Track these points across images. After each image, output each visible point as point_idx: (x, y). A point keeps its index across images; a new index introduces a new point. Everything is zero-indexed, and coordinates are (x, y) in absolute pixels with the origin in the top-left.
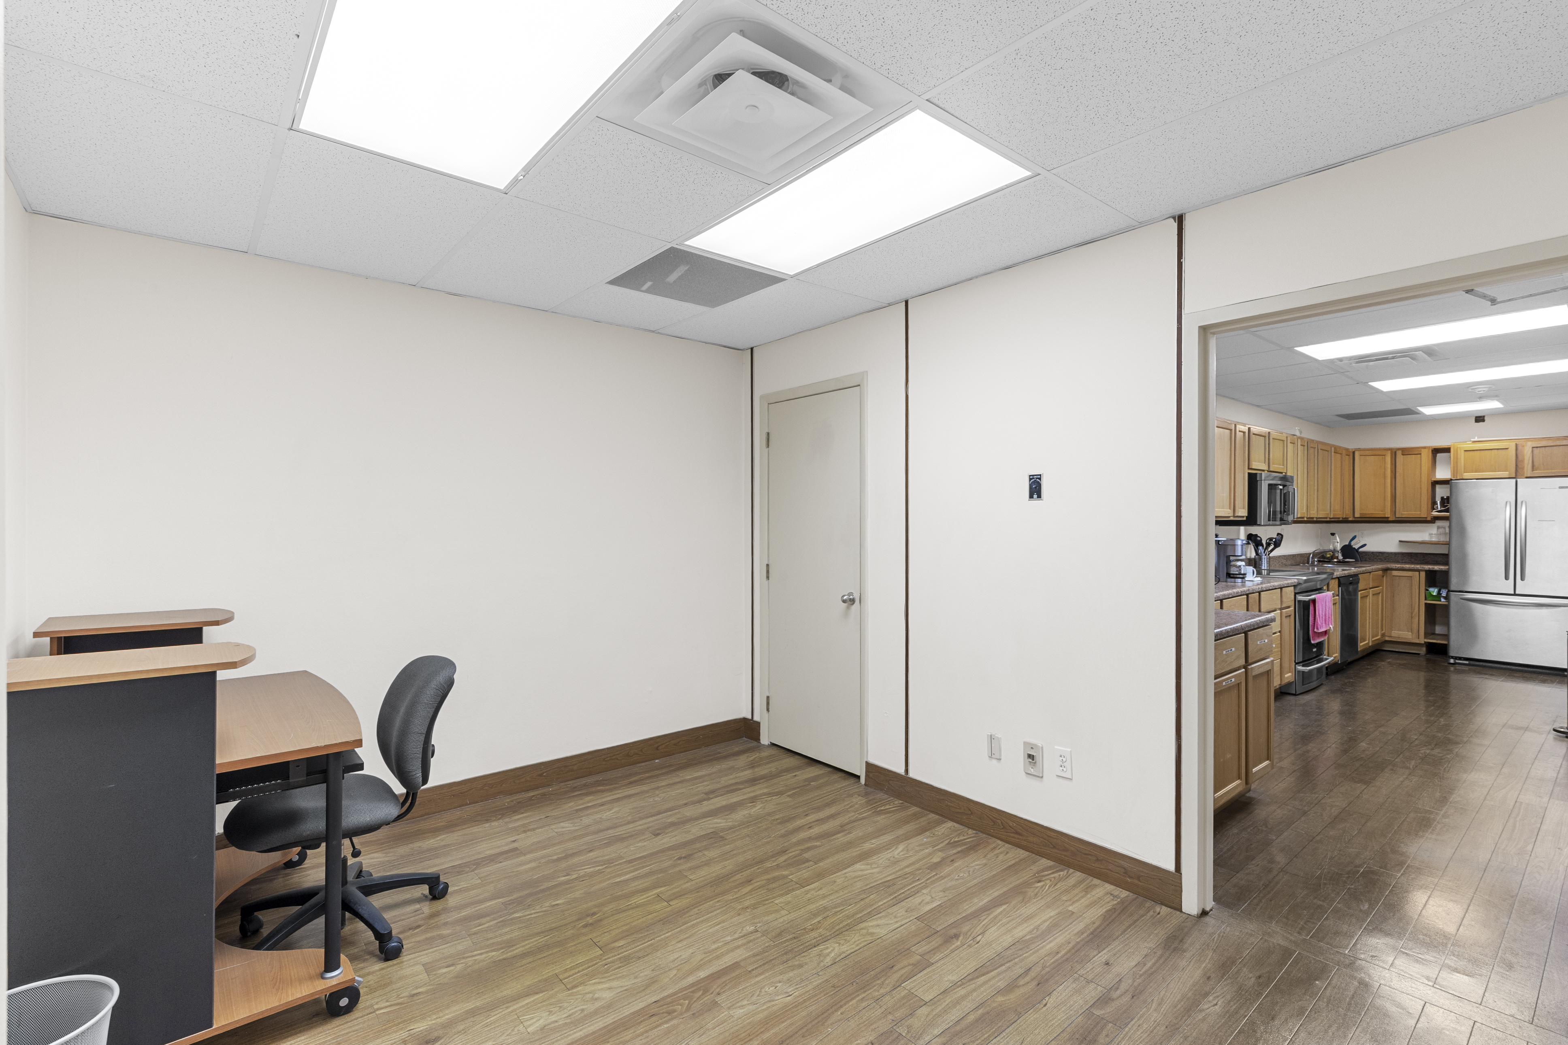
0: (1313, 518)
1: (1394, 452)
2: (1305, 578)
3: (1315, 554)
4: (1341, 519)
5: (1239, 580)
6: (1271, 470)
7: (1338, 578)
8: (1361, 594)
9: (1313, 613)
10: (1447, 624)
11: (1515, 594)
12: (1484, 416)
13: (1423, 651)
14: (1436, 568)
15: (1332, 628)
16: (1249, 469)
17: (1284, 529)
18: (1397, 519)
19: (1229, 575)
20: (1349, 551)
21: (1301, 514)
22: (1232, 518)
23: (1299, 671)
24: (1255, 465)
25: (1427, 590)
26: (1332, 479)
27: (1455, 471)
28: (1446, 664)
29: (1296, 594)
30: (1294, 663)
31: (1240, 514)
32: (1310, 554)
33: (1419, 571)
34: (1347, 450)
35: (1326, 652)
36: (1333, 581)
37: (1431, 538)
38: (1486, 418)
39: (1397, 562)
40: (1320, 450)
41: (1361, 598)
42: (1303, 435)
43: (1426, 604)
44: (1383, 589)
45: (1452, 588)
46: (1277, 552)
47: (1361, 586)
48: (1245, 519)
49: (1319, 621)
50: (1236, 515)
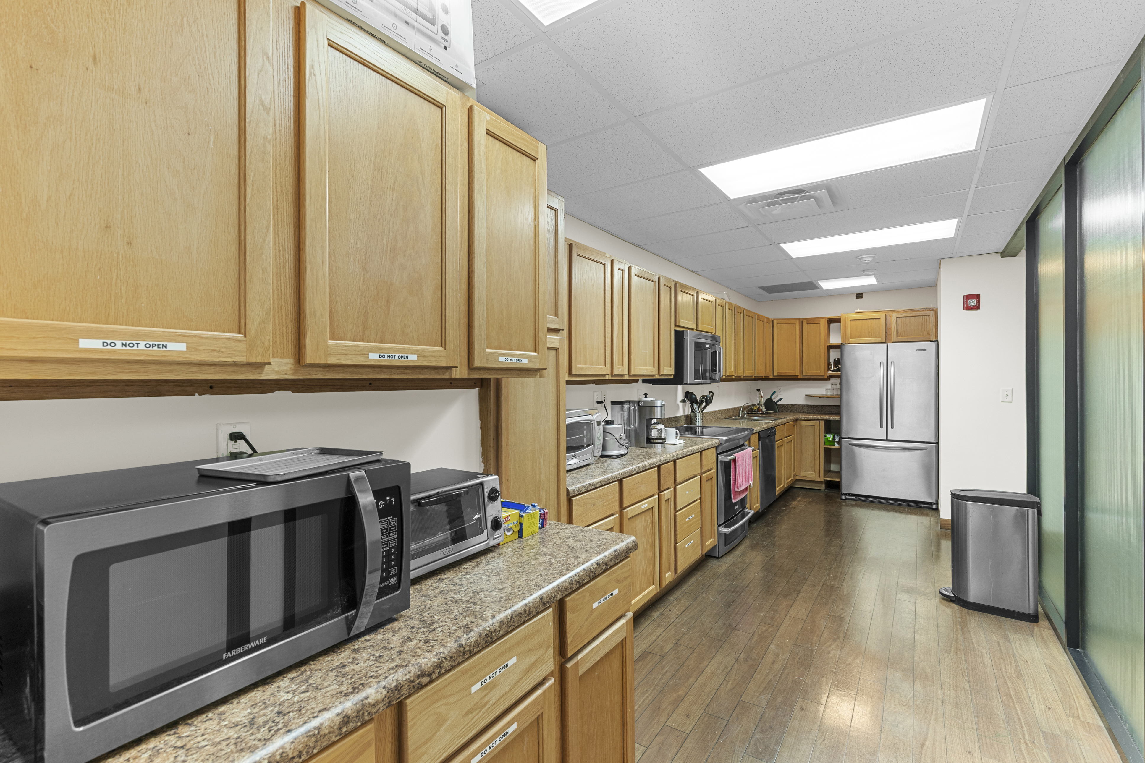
0: (740, 376)
1: (801, 321)
2: (725, 438)
3: (744, 408)
4: (764, 377)
5: (659, 446)
6: (700, 329)
7: (758, 432)
8: (778, 444)
9: (734, 472)
10: (840, 463)
11: (887, 440)
12: (862, 294)
13: (823, 487)
14: (832, 418)
15: (752, 484)
16: (676, 326)
17: (713, 387)
18: (804, 377)
19: (650, 441)
20: (770, 404)
21: (729, 372)
22: (657, 377)
23: (721, 534)
24: (682, 322)
25: (825, 436)
26: (756, 343)
27: (844, 338)
28: (839, 500)
29: (718, 454)
30: (716, 526)
31: (665, 372)
32: (741, 407)
33: (819, 420)
34: (768, 319)
35: (748, 506)
36: (754, 436)
37: (827, 392)
38: (863, 295)
39: (804, 412)
40: (745, 316)
41: (778, 447)
42: (731, 301)
43: (824, 448)
44: (794, 436)
45: (843, 436)
46: (709, 409)
47: (777, 437)
48: (672, 377)
49: (739, 480)
50: (661, 373)
